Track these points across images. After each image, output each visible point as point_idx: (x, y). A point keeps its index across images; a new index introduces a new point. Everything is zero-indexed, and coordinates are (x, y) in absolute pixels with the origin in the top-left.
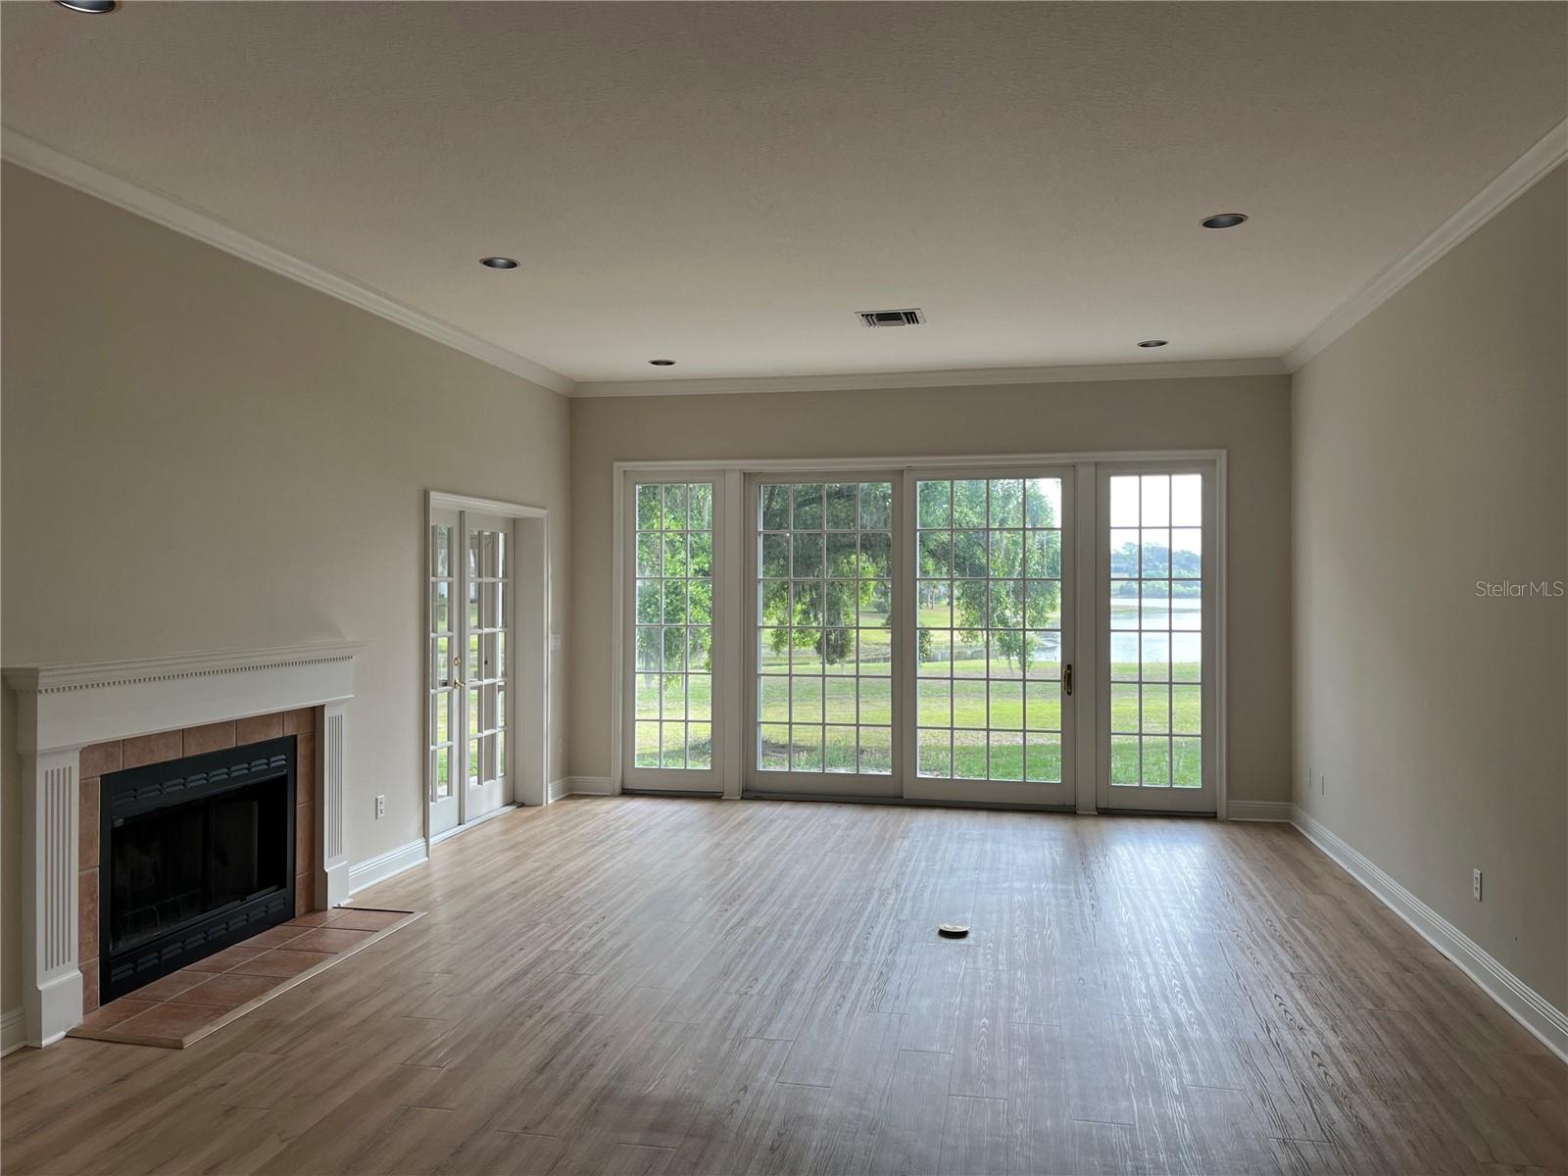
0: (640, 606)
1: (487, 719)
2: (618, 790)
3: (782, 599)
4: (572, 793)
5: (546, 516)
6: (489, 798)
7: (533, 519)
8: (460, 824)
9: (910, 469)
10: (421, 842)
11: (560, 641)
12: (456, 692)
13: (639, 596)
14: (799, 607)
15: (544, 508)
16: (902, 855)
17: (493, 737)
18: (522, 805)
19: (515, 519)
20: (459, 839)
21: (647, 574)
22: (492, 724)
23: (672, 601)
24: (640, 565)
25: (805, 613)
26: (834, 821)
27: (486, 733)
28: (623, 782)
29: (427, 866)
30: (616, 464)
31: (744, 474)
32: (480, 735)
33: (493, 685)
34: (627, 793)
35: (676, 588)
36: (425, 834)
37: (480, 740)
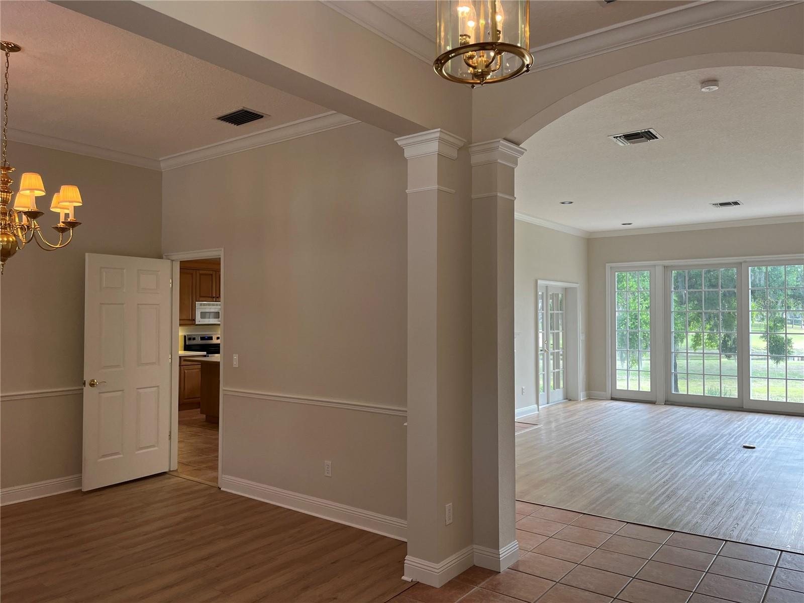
0: (618, 325)
1: (557, 366)
2: (609, 397)
3: (698, 321)
4: (590, 398)
5: (578, 286)
6: (558, 394)
7: (574, 288)
8: (548, 403)
9: (745, 262)
10: (536, 406)
11: (584, 336)
12: (545, 354)
13: (618, 320)
14: (708, 326)
15: (577, 283)
16: (736, 426)
17: (559, 372)
18: (570, 400)
19: (566, 288)
20: (548, 408)
21: (620, 309)
22: (558, 367)
23: (634, 323)
24: (617, 305)
25: (711, 329)
26: (708, 414)
27: (556, 370)
28: (611, 394)
29: (538, 414)
30: (607, 264)
31: (664, 266)
32: (554, 371)
33: (559, 352)
34: (613, 399)
35: (636, 316)
36: (537, 403)
37: (554, 373)
